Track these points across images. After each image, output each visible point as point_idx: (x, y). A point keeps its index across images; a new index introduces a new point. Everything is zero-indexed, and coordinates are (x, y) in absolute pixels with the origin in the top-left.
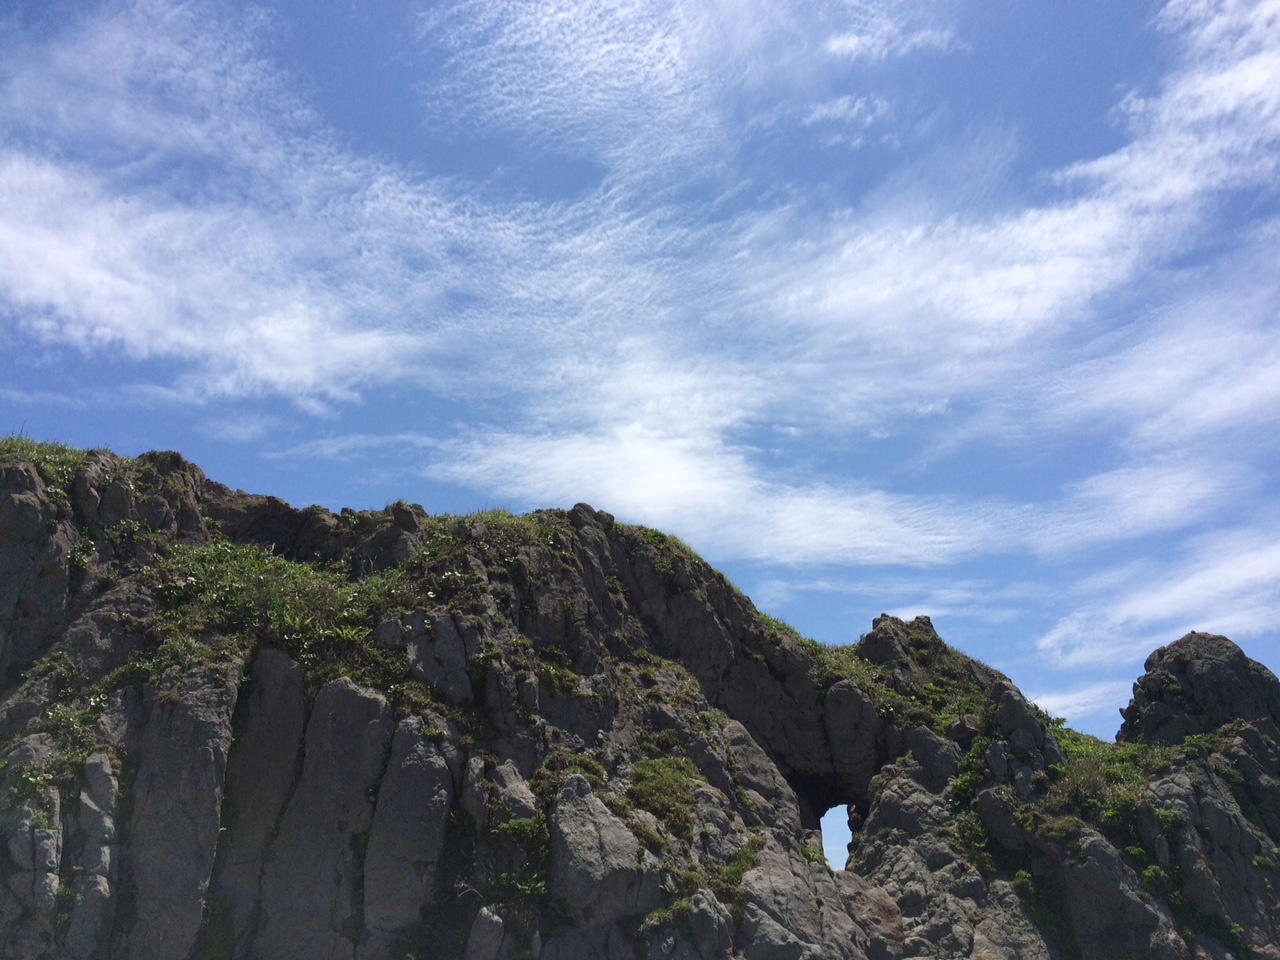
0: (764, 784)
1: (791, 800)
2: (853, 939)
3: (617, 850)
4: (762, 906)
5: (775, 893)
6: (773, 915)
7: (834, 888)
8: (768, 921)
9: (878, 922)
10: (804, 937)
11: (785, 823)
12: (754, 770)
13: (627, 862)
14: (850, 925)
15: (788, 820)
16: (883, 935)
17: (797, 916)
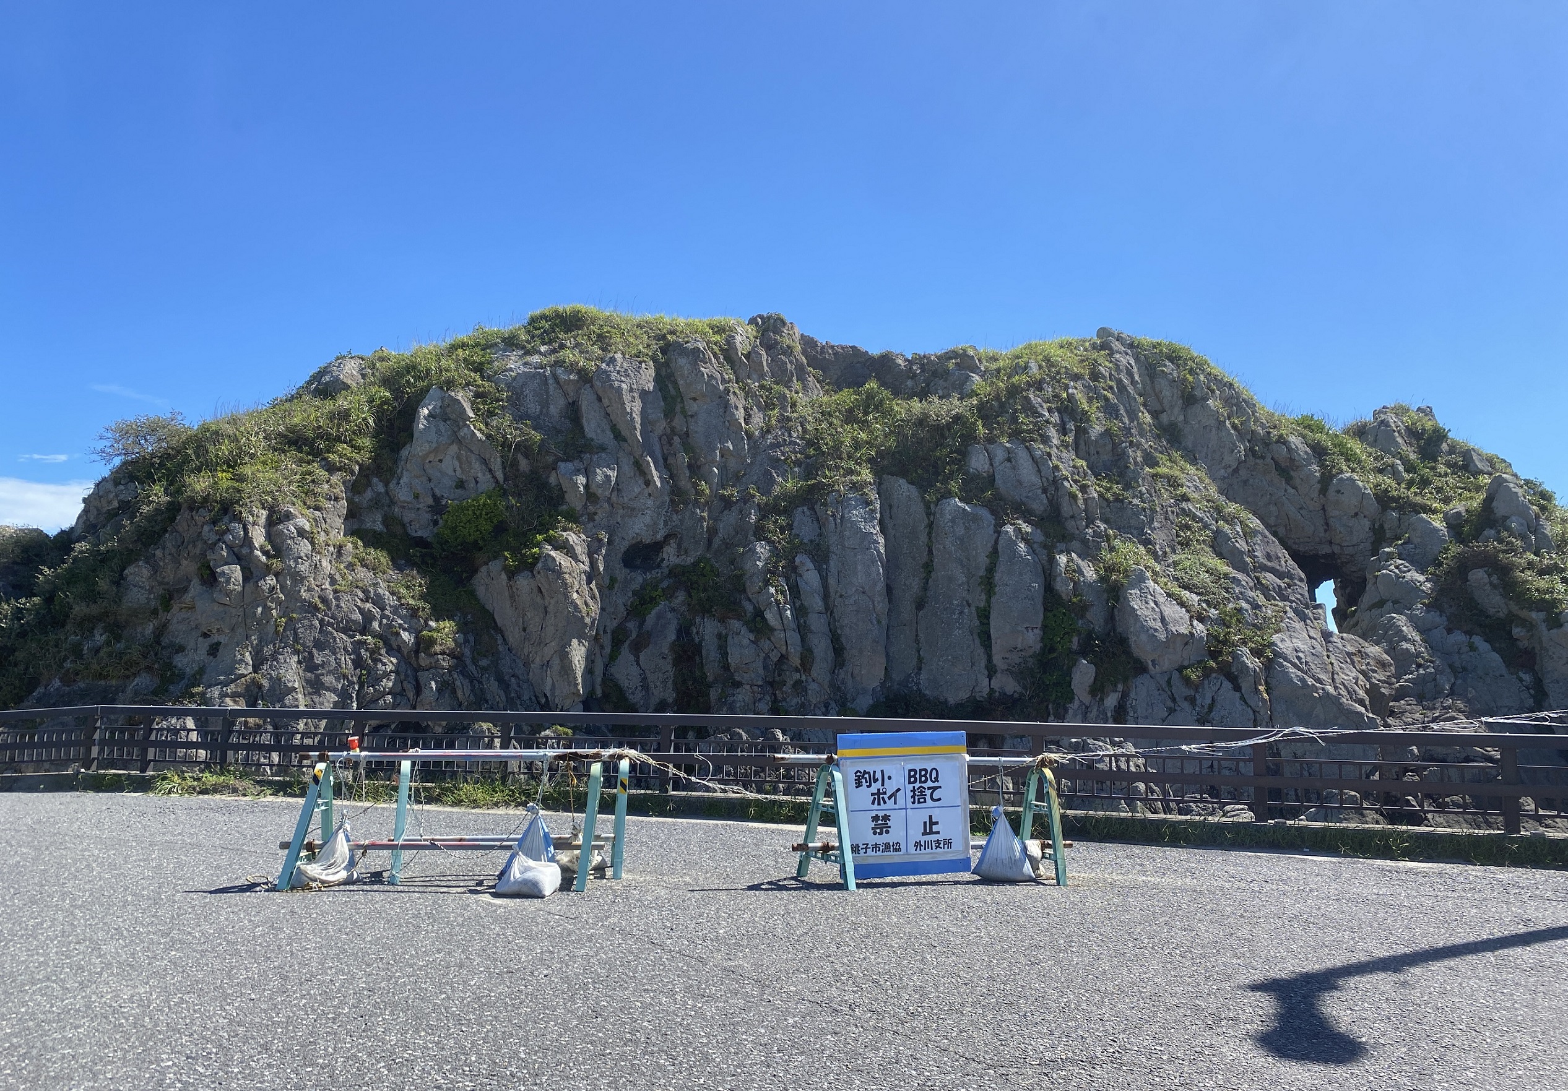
0: (1278, 568)
1: (1301, 580)
2: (1356, 683)
3: (1176, 622)
4: (1286, 659)
5: (1296, 650)
6: (1294, 665)
7: (1341, 647)
8: (1292, 670)
9: (1374, 671)
10: (1319, 681)
11: (1297, 599)
12: (1268, 557)
13: (1184, 630)
14: (1354, 673)
15: (1299, 596)
16: (1378, 680)
17: (1313, 667)
